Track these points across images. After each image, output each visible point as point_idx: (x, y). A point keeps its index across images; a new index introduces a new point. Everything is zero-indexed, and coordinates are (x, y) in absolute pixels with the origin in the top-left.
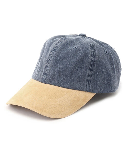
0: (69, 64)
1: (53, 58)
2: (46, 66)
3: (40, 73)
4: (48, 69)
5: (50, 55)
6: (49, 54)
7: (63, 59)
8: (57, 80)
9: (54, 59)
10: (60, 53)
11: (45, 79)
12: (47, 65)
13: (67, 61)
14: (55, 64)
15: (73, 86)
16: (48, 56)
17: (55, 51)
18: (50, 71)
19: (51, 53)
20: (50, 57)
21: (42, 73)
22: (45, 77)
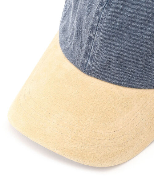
0: (141, 39)
1: (105, 23)
2: (90, 39)
3: (77, 49)
4: (95, 46)
5: (98, 13)
6: (95, 9)
7: (127, 26)
8: (115, 73)
9: (107, 25)
10: (121, 11)
11: (89, 67)
12: (91, 35)
13: (138, 30)
14: (110, 37)
15: (151, 83)
16: (93, 15)
17: (109, 5)
18: (98, 52)
19: (101, 10)
20: (98, 18)
21: (81, 51)
22: (89, 63)
